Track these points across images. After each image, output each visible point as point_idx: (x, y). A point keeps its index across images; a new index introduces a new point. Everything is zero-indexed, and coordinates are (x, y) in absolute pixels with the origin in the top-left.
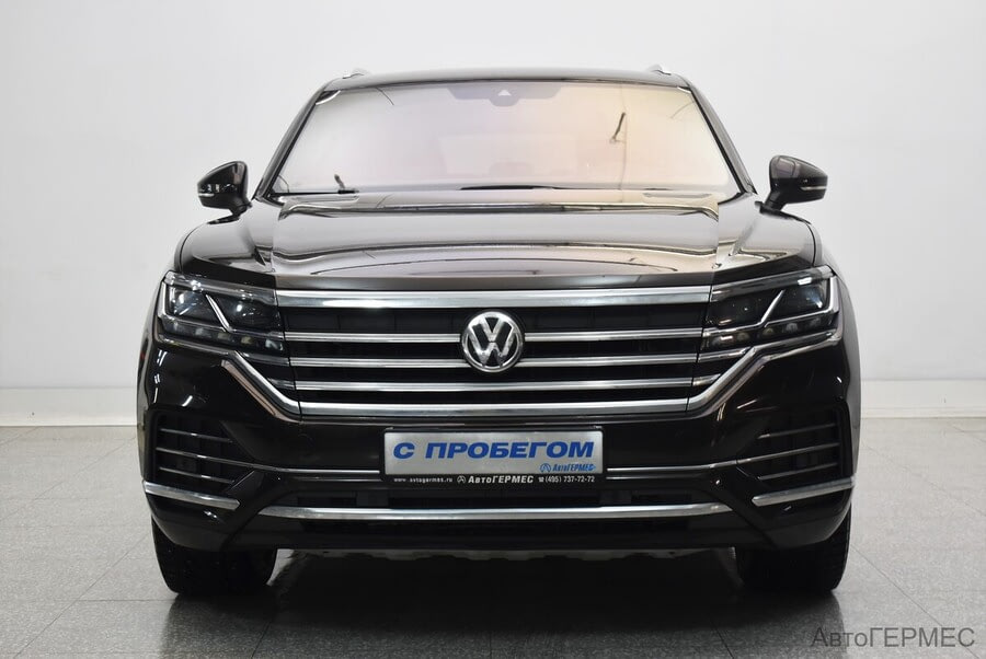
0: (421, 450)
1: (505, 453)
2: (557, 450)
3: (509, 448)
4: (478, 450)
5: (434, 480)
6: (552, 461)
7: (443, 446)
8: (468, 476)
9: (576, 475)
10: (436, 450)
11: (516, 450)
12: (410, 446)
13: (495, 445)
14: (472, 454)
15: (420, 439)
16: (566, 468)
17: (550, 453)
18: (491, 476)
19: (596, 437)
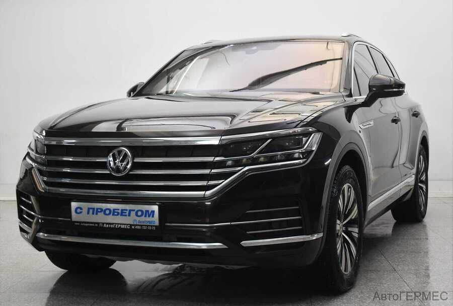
0: (85, 211)
1: (118, 214)
2: (139, 213)
3: (120, 211)
4: (107, 212)
5: (90, 225)
6: (138, 219)
7: (93, 209)
8: (103, 224)
9: (148, 226)
10: (91, 211)
11: (123, 213)
12: (81, 209)
13: (114, 210)
14: (105, 214)
15: (85, 205)
16: (144, 222)
17: (137, 215)
18: (113, 224)
19: (155, 208)
